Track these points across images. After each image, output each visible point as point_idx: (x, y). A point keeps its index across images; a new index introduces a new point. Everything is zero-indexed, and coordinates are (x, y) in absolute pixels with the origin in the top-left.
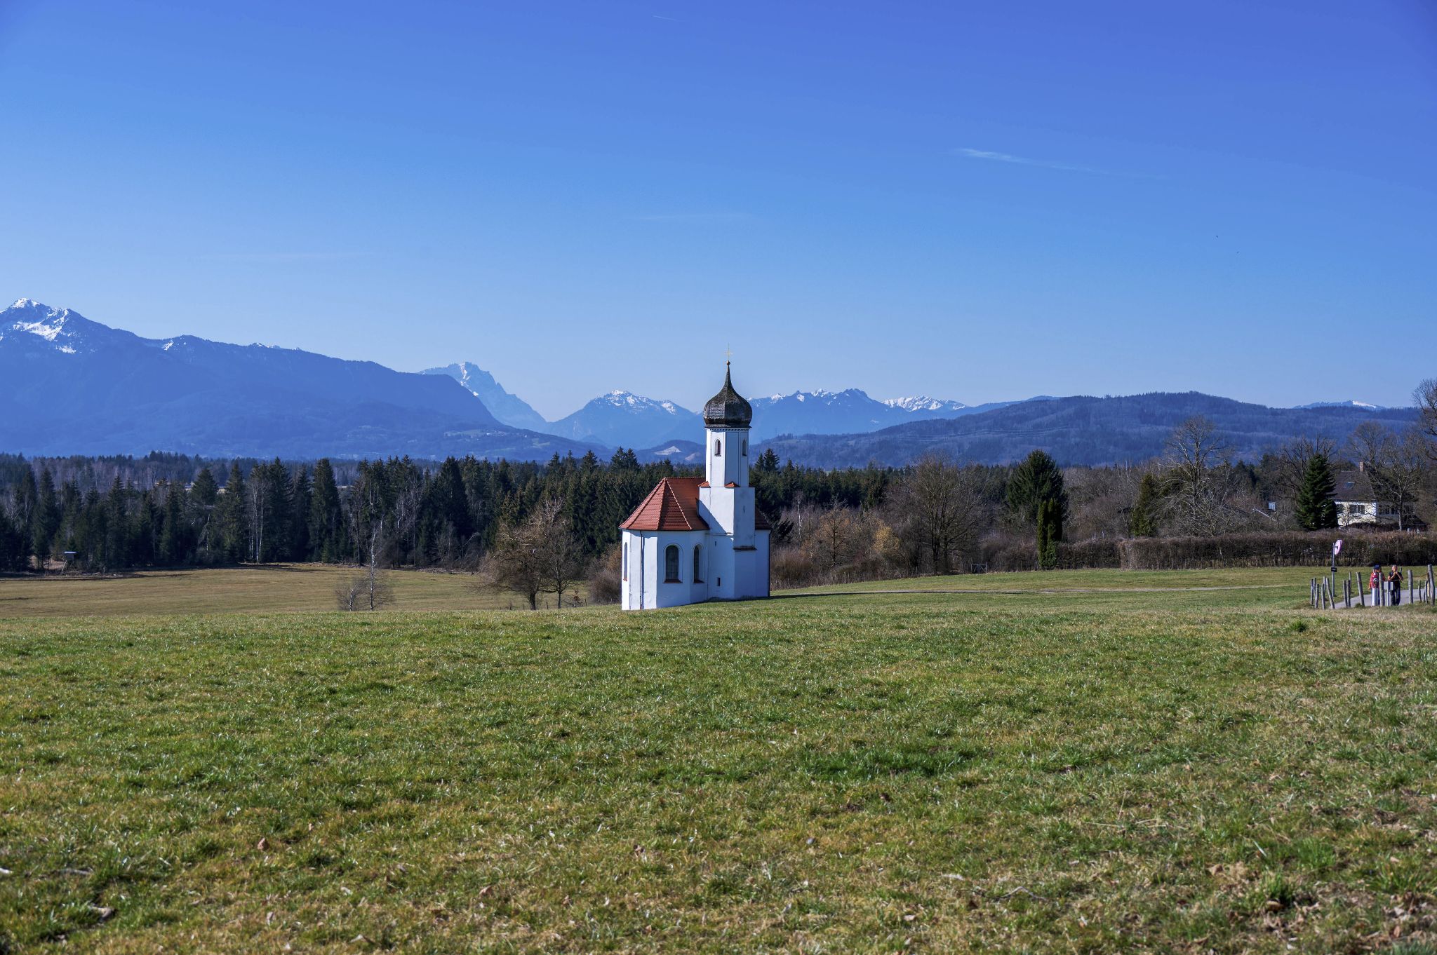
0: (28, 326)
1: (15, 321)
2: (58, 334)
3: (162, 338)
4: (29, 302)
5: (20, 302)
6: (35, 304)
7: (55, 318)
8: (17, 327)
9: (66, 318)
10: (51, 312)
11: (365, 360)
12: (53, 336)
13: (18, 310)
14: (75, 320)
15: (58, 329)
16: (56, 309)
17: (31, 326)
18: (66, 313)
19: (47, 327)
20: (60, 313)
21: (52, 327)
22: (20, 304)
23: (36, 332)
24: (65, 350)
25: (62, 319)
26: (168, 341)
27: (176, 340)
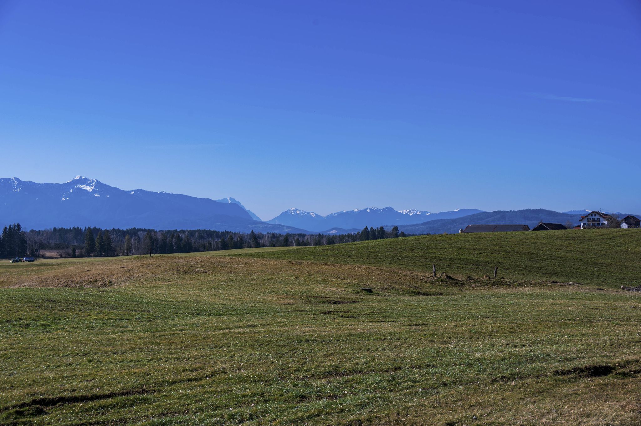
0: (81, 186)
1: (76, 184)
2: (93, 189)
3: (129, 190)
4: (81, 177)
5: (77, 177)
6: (83, 178)
7: (91, 183)
8: (76, 187)
9: (95, 183)
10: (89, 181)
11: (206, 198)
12: (91, 190)
13: (77, 180)
14: (98, 184)
15: (93, 187)
16: (91, 179)
17: (82, 186)
18: (95, 181)
19: (88, 187)
20: (93, 181)
21: (90, 186)
22: (77, 178)
23: (84, 188)
24: (96, 195)
25: (94, 183)
26: (132, 191)
27: (135, 191)
